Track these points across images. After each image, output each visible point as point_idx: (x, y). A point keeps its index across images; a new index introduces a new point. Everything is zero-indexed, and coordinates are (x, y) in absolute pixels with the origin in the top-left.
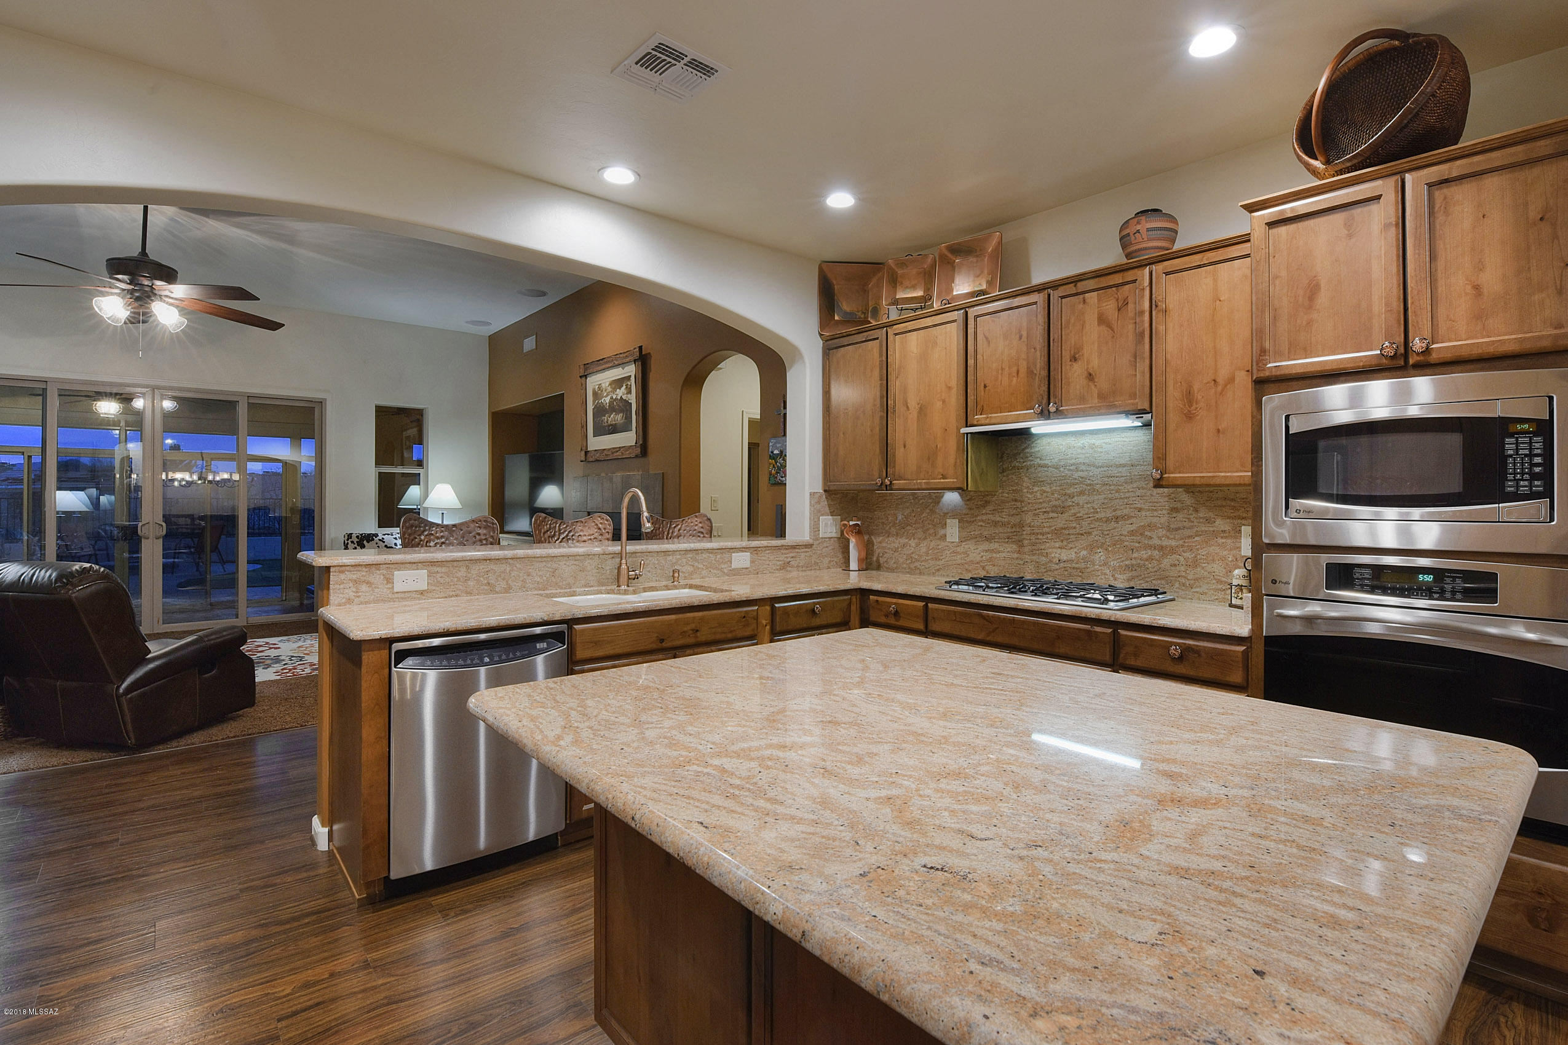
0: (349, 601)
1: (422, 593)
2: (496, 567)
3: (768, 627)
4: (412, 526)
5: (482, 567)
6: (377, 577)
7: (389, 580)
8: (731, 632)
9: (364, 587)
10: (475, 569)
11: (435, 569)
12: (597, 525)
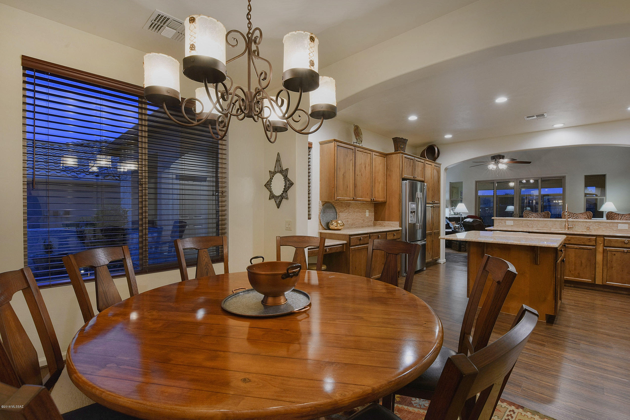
0: (498, 226)
1: (512, 226)
2: (530, 222)
3: (602, 244)
4: (527, 213)
5: (526, 221)
6: (503, 222)
7: (505, 223)
8: (583, 243)
9: (500, 223)
10: (524, 222)
11: (515, 221)
12: (587, 215)
